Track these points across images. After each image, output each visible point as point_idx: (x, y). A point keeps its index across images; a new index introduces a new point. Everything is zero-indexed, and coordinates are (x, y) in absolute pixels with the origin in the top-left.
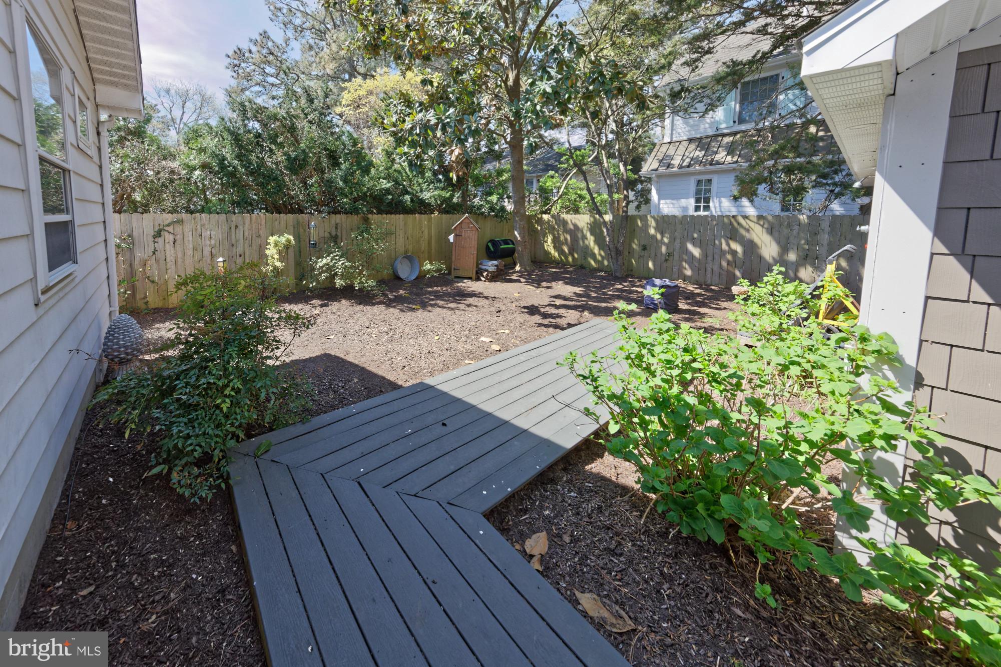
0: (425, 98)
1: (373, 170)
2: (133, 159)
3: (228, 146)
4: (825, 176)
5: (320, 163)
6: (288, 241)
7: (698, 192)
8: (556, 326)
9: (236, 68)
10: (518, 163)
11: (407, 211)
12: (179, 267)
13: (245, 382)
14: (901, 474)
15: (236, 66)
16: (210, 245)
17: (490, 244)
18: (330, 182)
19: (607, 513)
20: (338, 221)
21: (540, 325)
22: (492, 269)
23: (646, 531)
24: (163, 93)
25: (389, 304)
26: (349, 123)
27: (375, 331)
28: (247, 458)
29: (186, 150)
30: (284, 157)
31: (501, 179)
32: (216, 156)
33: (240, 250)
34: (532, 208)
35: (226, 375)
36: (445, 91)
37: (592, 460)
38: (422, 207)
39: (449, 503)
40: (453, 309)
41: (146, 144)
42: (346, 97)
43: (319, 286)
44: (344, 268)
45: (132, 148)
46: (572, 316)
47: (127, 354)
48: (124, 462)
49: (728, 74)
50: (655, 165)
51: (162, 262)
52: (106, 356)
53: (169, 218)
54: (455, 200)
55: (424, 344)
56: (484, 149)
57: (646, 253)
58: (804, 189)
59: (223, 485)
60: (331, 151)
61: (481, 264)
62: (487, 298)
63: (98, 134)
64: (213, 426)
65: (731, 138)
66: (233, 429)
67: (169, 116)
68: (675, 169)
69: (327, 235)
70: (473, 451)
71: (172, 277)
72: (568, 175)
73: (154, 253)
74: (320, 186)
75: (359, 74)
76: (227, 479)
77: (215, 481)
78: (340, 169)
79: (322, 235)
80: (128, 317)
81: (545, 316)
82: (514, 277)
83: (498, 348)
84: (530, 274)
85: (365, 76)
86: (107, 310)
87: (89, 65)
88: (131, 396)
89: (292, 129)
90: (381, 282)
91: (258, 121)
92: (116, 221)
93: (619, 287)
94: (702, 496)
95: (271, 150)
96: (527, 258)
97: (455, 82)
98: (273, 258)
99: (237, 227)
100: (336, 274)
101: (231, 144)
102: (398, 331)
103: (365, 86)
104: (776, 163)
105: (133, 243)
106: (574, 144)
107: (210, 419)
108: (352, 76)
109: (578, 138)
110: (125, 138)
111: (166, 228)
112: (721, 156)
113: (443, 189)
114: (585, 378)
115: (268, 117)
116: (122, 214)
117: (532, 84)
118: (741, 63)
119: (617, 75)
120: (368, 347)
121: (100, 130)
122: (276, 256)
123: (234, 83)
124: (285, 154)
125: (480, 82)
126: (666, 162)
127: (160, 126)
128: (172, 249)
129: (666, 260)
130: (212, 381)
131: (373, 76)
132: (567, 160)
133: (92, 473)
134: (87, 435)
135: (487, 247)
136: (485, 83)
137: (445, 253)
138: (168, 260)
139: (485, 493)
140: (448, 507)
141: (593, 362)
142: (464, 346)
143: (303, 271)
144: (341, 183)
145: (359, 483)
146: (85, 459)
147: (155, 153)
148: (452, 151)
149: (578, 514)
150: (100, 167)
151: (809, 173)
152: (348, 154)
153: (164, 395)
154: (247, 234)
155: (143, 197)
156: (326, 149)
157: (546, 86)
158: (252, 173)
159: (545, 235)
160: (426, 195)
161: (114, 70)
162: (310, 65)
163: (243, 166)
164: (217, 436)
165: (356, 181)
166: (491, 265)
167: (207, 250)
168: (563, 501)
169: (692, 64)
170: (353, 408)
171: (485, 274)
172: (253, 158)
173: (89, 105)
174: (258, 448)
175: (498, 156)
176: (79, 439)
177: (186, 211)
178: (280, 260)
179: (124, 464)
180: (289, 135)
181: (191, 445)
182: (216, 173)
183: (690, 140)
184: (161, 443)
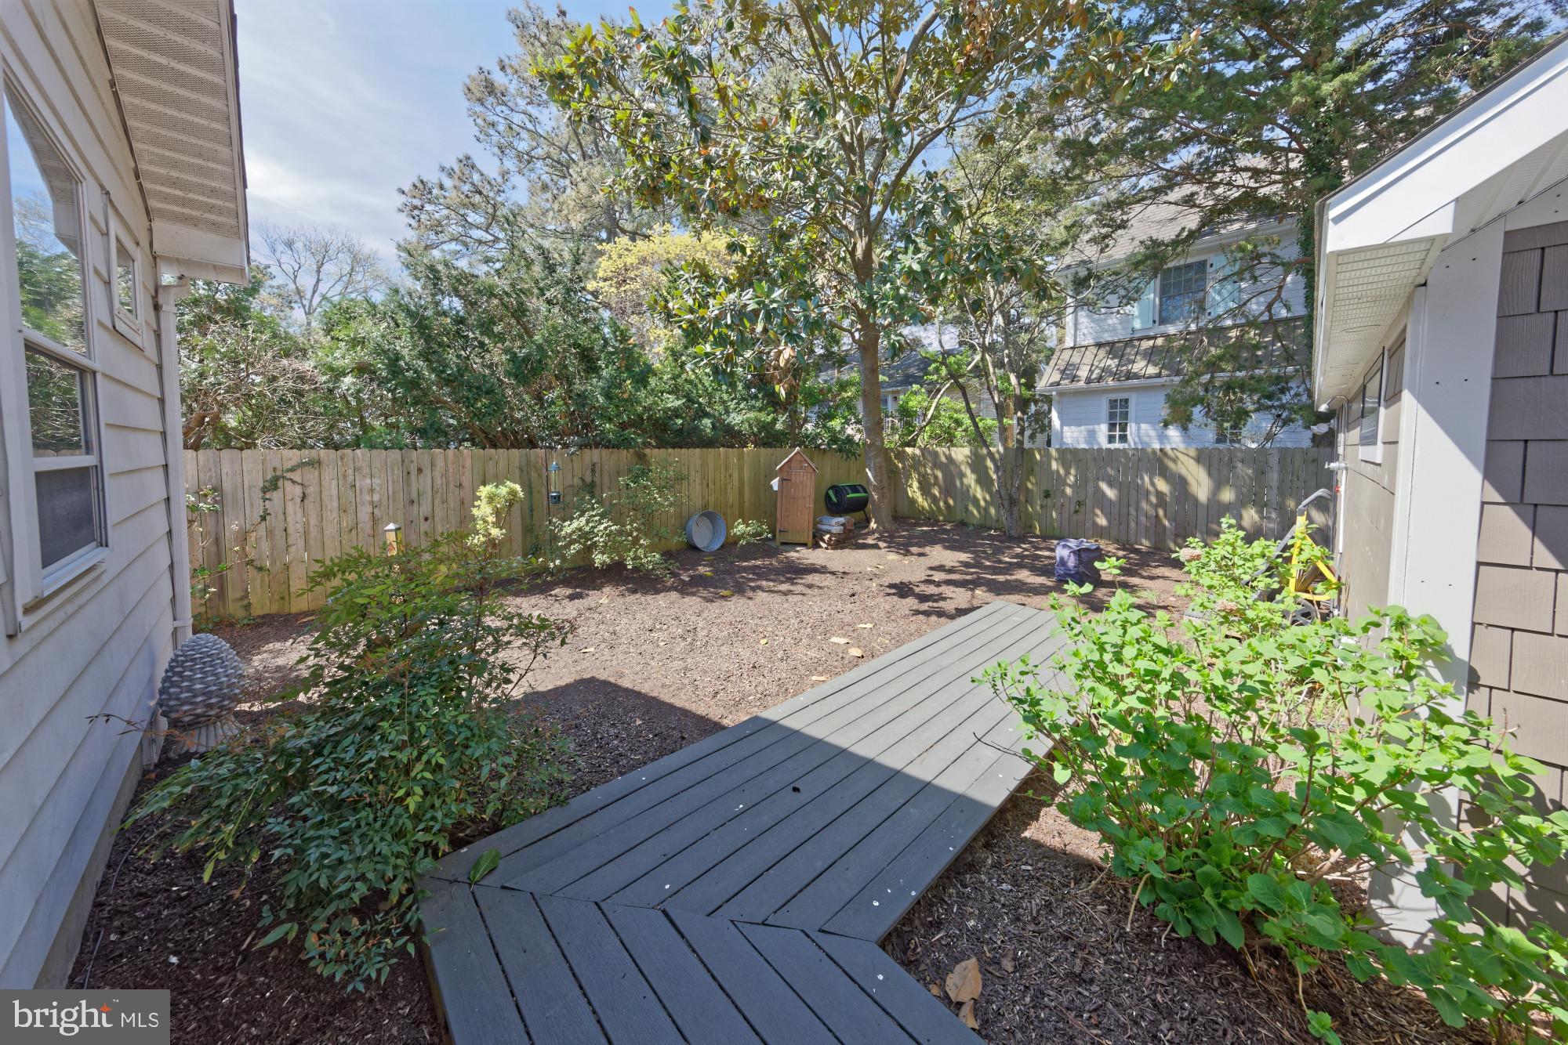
0: (732, 272)
1: (653, 381)
2: (224, 356)
3: (406, 337)
4: (1270, 397)
5: (566, 367)
6: (513, 493)
7: (1112, 416)
8: (941, 614)
9: (416, 212)
10: (872, 371)
11: (708, 443)
12: (312, 542)
13: (450, 749)
14: (1455, 812)
15: (416, 208)
16: (372, 502)
17: (831, 493)
18: (582, 397)
19: (1060, 913)
20: (596, 459)
21: (917, 612)
22: (836, 529)
23: (1121, 935)
24: (281, 247)
25: (684, 589)
26: (607, 306)
27: (662, 636)
28: (455, 887)
29: (326, 341)
30: (504, 357)
31: (845, 395)
32: (385, 352)
33: (425, 509)
34: (891, 440)
35: (414, 738)
36: (762, 262)
37: (1026, 825)
38: (730, 437)
39: (821, 931)
40: (786, 593)
41: (250, 329)
42: (604, 266)
43: (566, 565)
44: (608, 535)
45: (222, 337)
46: (959, 597)
47: (210, 706)
48: (202, 921)
49: (1147, 257)
50: (1056, 377)
51: (279, 534)
52: (164, 714)
53: (293, 456)
54: (779, 426)
55: (745, 654)
56: (819, 351)
57: (1049, 502)
58: (1247, 413)
59: (411, 948)
60: (585, 349)
61: (820, 522)
62: (833, 573)
63: (157, 307)
64: (389, 837)
65: (1151, 343)
66: (428, 837)
67: (292, 286)
68: (1082, 384)
69: (577, 481)
70: (846, 833)
71: (301, 561)
72: (939, 390)
73: (263, 518)
74: (566, 404)
75: (624, 232)
76: (415, 933)
77: (394, 942)
78: (600, 378)
79: (569, 482)
80: (212, 637)
81: (923, 598)
82: (870, 541)
83: (859, 653)
84: (891, 536)
85: (633, 236)
86: (168, 626)
87: (140, 185)
88: (219, 796)
89: (520, 312)
90: (668, 555)
91: (461, 297)
92: (189, 465)
93: (1019, 550)
94: (1207, 875)
95: (482, 345)
96: (885, 512)
97: (778, 250)
98: (485, 522)
99: (420, 470)
100: (595, 545)
101: (411, 333)
102: (701, 634)
103: (635, 250)
104: (1212, 377)
105: (222, 503)
106: (947, 347)
107: (383, 825)
108: (611, 236)
109: (950, 338)
110: (210, 319)
111: (289, 475)
112: (1139, 366)
113: (760, 410)
114: (1021, 701)
115: (479, 292)
116: (201, 452)
117: (893, 258)
118: (1162, 243)
119: (1009, 250)
120: (653, 663)
121: (161, 300)
122: (491, 519)
123: (412, 235)
124: (506, 351)
125: (814, 253)
126: (1069, 372)
127: (274, 301)
128: (300, 511)
129: (1076, 512)
130: (386, 754)
131: (648, 237)
132: (937, 370)
133: (132, 949)
134: (122, 874)
135: (828, 497)
136: (821, 254)
137: (766, 508)
138: (291, 530)
139: (876, 904)
140: (821, 939)
141: (1023, 673)
142: (807, 653)
143: (536, 541)
144: (601, 399)
145: (665, 912)
146: (116, 923)
147: (267, 346)
148: (780, 352)
149: (1018, 919)
150: (160, 368)
151: (1253, 391)
152: (612, 353)
153: (288, 786)
154: (438, 481)
155: (242, 422)
156: (576, 345)
157: (910, 261)
158: (448, 382)
159: (909, 477)
160: (735, 419)
161: (191, 196)
162: (543, 214)
163: (433, 370)
164: (399, 855)
165: (626, 396)
166: (835, 524)
167: (364, 513)
168: (993, 900)
169: (1101, 241)
170: (642, 775)
171: (826, 537)
172: (451, 356)
173: (140, 255)
174: (476, 866)
175: (841, 361)
176: (105, 882)
177: (326, 446)
178: (497, 524)
179: (204, 923)
180: (513, 321)
181: (345, 880)
182: (382, 382)
183: (1099, 345)
184: (282, 880)
